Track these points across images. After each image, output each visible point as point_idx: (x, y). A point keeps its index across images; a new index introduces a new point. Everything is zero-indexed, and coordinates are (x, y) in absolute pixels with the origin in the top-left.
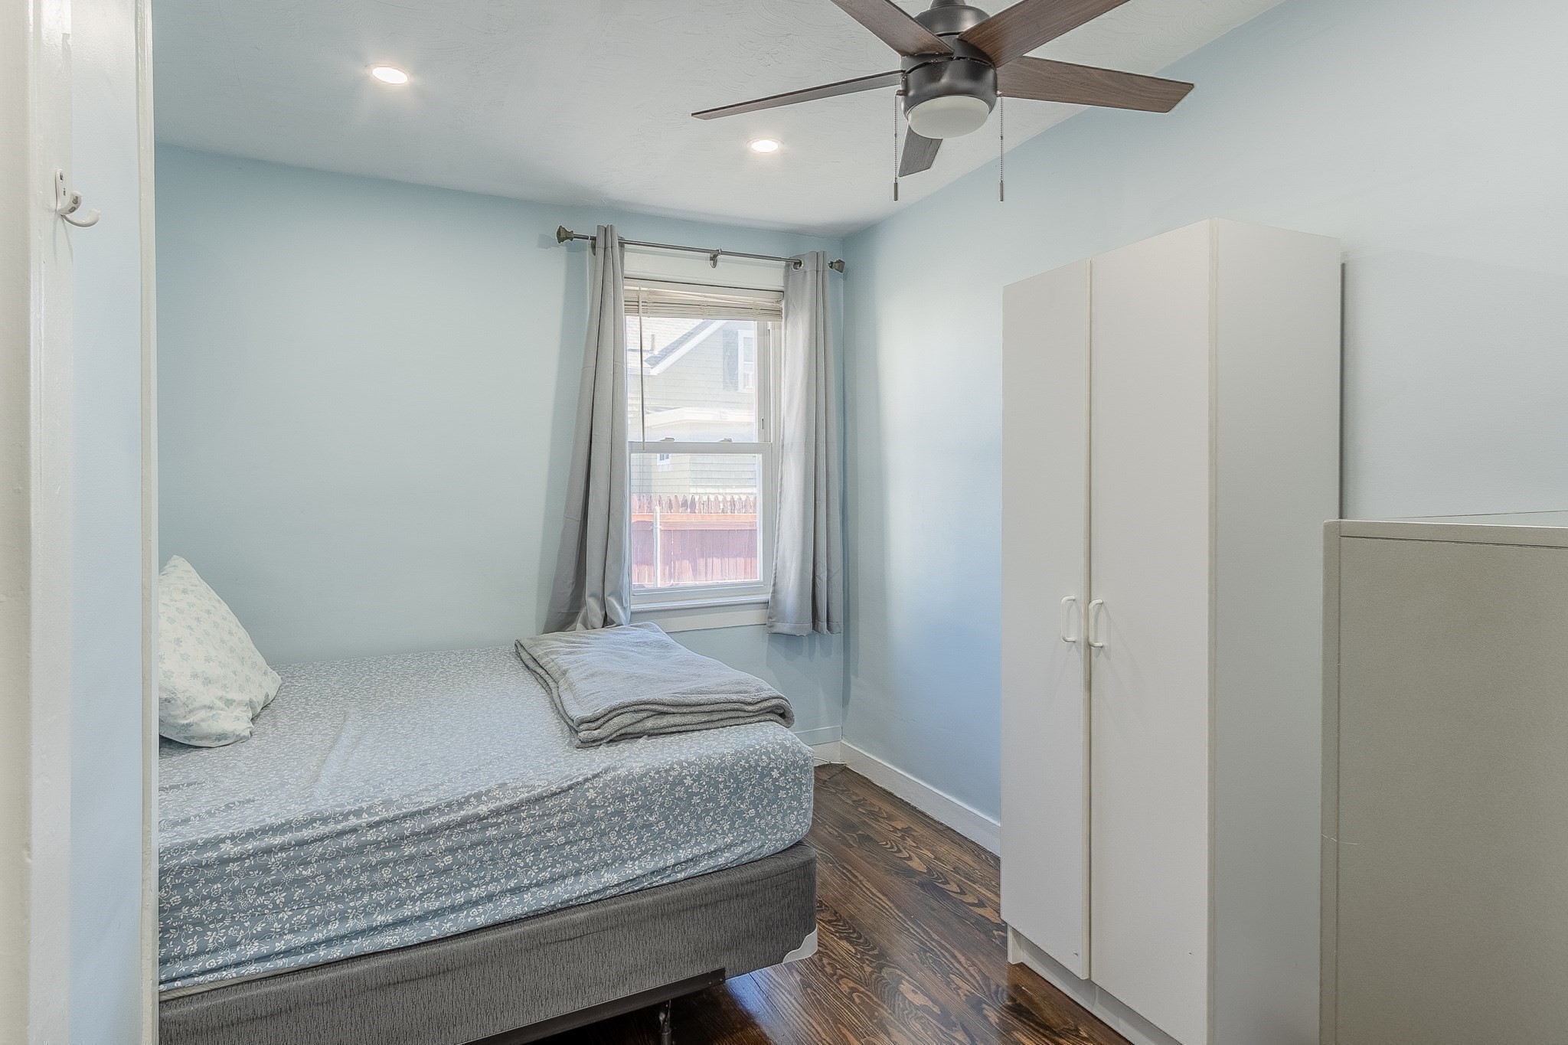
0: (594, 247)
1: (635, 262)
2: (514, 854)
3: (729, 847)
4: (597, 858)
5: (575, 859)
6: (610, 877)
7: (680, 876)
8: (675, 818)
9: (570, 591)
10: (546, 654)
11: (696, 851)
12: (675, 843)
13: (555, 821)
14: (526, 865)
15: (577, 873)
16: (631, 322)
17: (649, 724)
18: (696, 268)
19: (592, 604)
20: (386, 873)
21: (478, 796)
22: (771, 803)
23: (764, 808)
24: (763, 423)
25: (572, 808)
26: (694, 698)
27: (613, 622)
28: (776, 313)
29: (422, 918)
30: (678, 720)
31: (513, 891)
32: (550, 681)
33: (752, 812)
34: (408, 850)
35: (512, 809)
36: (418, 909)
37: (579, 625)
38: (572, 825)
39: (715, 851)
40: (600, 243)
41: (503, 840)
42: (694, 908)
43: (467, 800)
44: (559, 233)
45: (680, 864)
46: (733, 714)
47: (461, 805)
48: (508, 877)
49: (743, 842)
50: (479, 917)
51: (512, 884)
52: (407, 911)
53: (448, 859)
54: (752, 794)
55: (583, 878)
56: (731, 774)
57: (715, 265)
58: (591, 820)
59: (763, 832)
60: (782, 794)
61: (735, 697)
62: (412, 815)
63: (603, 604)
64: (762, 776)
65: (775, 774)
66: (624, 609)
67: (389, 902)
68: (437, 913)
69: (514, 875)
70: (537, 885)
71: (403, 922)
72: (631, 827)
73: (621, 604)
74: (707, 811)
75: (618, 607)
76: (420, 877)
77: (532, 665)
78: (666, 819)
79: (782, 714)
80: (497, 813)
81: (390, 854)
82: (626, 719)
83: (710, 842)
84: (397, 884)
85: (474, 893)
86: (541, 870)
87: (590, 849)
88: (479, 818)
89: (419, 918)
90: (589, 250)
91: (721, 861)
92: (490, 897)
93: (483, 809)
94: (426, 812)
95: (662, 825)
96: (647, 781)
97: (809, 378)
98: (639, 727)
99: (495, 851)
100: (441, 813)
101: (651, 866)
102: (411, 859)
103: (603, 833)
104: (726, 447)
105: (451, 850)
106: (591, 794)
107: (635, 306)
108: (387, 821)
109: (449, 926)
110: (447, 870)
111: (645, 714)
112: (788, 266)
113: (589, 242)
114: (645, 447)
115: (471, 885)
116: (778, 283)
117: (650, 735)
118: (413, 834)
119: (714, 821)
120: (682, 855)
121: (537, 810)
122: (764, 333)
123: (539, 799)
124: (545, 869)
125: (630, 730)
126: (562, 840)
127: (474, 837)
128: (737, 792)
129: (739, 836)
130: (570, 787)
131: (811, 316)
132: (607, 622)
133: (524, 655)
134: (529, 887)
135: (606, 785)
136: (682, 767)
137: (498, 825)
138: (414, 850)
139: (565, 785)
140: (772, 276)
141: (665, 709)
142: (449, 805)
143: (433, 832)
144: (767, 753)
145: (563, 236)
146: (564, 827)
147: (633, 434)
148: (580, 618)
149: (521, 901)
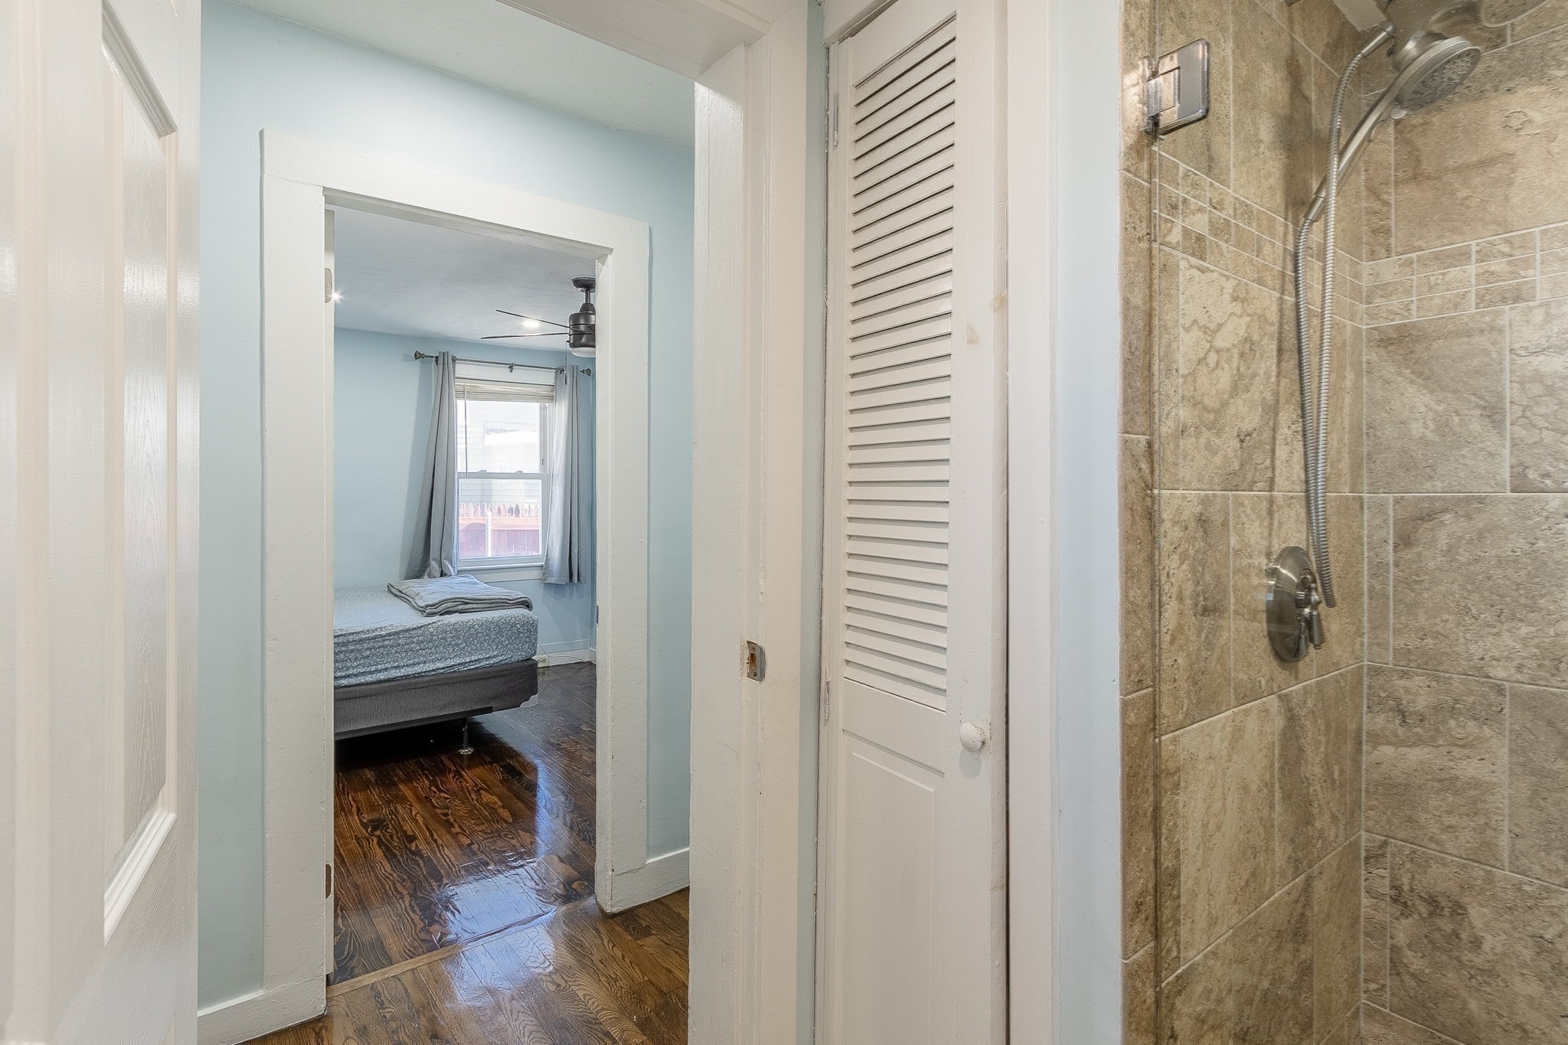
0: (437, 361)
1: (462, 370)
2: (397, 652)
3: (495, 656)
4: (433, 657)
5: (424, 656)
6: (441, 665)
7: (472, 667)
8: (470, 642)
9: (420, 557)
10: (407, 588)
11: (480, 657)
12: (470, 652)
13: (415, 640)
14: (402, 657)
15: (425, 663)
16: (460, 403)
17: (460, 607)
18: (503, 373)
19: (434, 565)
20: (342, 656)
21: (381, 628)
22: (516, 638)
23: (513, 641)
24: (543, 462)
25: (422, 635)
26: (483, 597)
27: (446, 575)
28: (551, 398)
29: (356, 675)
30: (474, 606)
31: (396, 667)
32: (411, 600)
33: (507, 642)
34: (351, 648)
35: (396, 633)
36: (355, 671)
37: (426, 576)
38: (422, 642)
39: (489, 657)
40: (441, 361)
41: (392, 646)
42: (478, 679)
43: (376, 629)
44: (415, 355)
45: (472, 662)
46: (502, 604)
47: (373, 631)
48: (394, 662)
49: (502, 655)
50: (382, 676)
51: (396, 664)
52: (350, 672)
53: (368, 652)
54: (507, 634)
55: (427, 665)
56: (497, 626)
57: (511, 371)
58: (431, 640)
59: (512, 651)
60: (521, 635)
61: (503, 597)
62: (353, 633)
63: (441, 565)
64: (512, 627)
65: (518, 626)
66: (454, 568)
67: (343, 668)
68: (364, 674)
69: (396, 661)
70: (407, 666)
71: (349, 676)
72: (449, 645)
73: (452, 565)
74: (485, 640)
75: (450, 566)
76: (356, 659)
77: (398, 594)
78: (466, 642)
79: (527, 605)
80: (389, 635)
81: (343, 649)
82: (449, 605)
83: (486, 654)
84: (346, 660)
85: (379, 667)
86: (408, 660)
87: (431, 653)
88: (382, 636)
89: (355, 675)
90: (434, 363)
91: (492, 662)
92: (386, 669)
93: (383, 633)
94: (359, 633)
95: (464, 645)
96: (457, 626)
97: (568, 438)
98: (455, 609)
99: (389, 650)
100: (365, 634)
101: (459, 662)
102: (352, 651)
103: (437, 646)
104: (519, 475)
105: (369, 649)
106: (431, 630)
107: (463, 394)
108: (342, 635)
109: (369, 678)
110: (367, 657)
111: (458, 603)
112: (556, 372)
113: (434, 359)
114: (467, 475)
115: (378, 664)
116: (552, 381)
117: (460, 613)
118: (353, 641)
119: (488, 645)
120: (473, 658)
121: (407, 635)
122: (543, 409)
123: (408, 630)
124: (410, 659)
125: (451, 609)
126: (418, 648)
127: (379, 644)
128: (500, 633)
129: (500, 652)
130: (422, 627)
131: (569, 402)
132: (442, 574)
133: (393, 590)
134: (403, 667)
135: (438, 627)
136: (474, 621)
137: (390, 640)
138: (353, 647)
139: (420, 625)
140: (548, 378)
141: (468, 601)
142: (368, 631)
143: (362, 640)
144: (515, 618)
145: (418, 356)
146: (419, 643)
147: (460, 467)
148: (427, 573)
149: (400, 671)
